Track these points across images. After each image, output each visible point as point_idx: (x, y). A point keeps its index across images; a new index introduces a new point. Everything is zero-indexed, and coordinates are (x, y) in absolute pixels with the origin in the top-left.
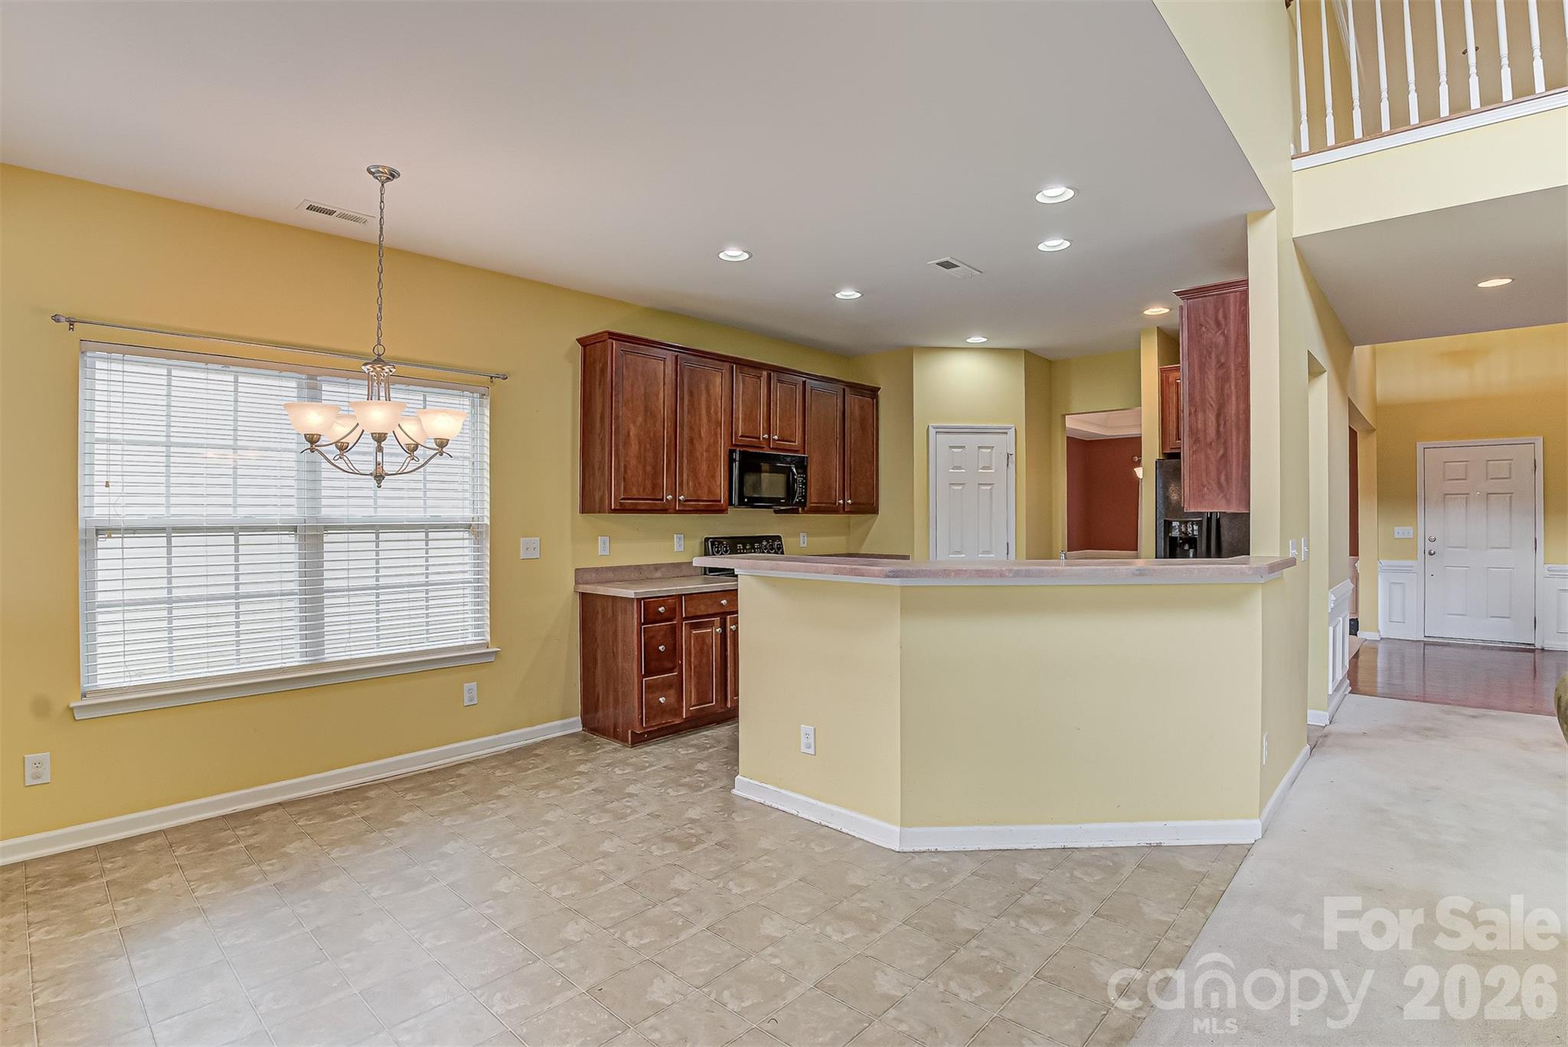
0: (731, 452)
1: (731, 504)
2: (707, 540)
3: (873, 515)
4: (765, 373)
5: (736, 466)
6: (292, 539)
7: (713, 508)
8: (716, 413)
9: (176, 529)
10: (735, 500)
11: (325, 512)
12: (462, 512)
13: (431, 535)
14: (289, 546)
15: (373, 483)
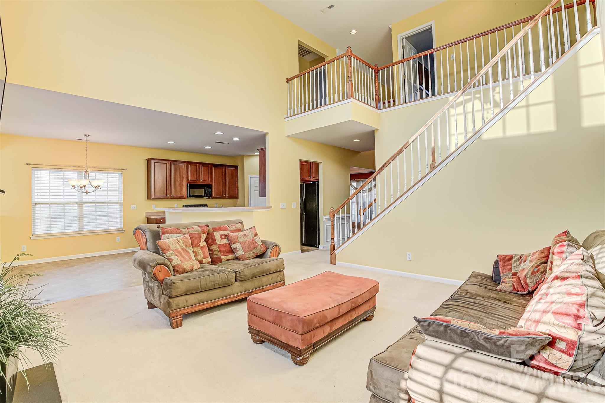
0: (187, 184)
1: (187, 197)
2: (184, 205)
3: (236, 199)
4: (198, 165)
5: (188, 188)
6: (76, 205)
7: (181, 198)
8: (182, 175)
9: (51, 203)
10: (188, 196)
11: (84, 200)
12: (116, 199)
13: (109, 204)
14: (76, 207)
15: (86, 194)
